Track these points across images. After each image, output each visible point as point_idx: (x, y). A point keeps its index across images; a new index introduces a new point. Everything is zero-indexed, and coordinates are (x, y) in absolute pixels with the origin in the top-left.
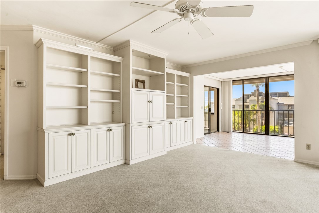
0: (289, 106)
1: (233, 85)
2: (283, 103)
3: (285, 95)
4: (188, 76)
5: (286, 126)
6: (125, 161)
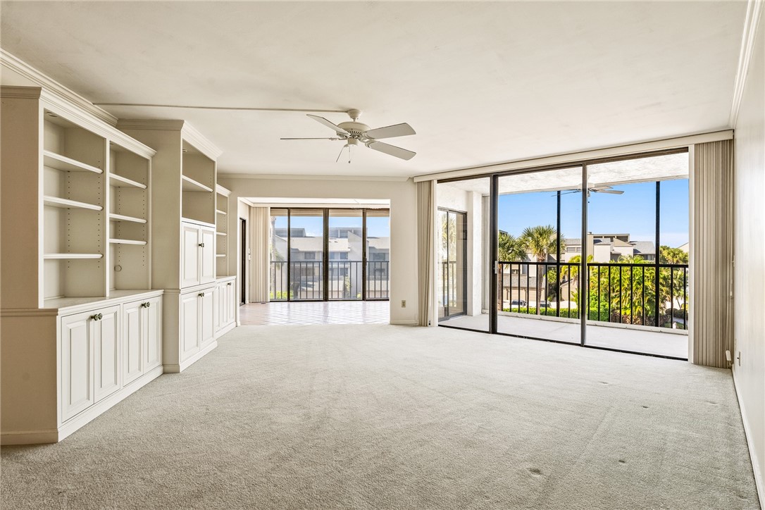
0: (306, 253)
1: (271, 215)
2: (297, 249)
4: (227, 196)
5: (303, 290)
6: (164, 369)
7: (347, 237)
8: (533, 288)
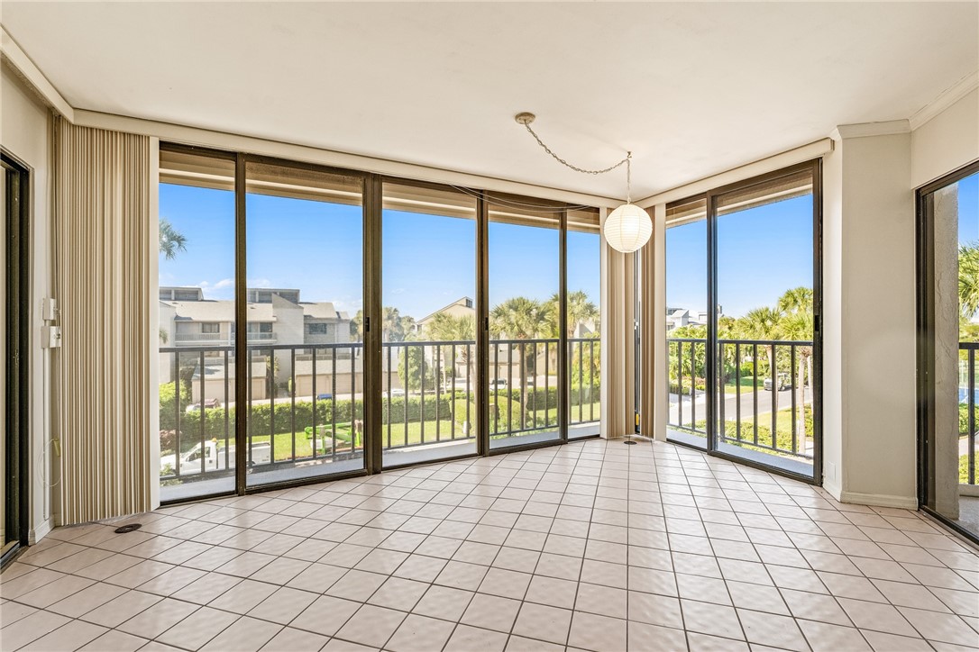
0: (204, 323)
2: (190, 319)
3: (193, 295)
7: (270, 302)
8: (503, 364)
